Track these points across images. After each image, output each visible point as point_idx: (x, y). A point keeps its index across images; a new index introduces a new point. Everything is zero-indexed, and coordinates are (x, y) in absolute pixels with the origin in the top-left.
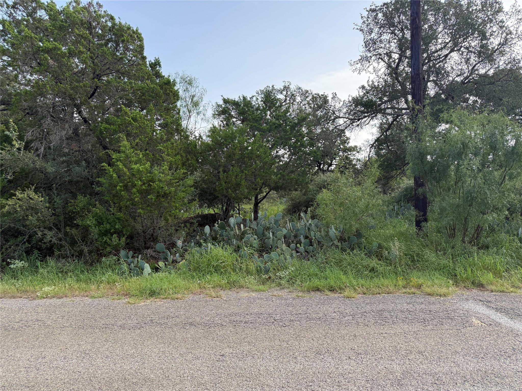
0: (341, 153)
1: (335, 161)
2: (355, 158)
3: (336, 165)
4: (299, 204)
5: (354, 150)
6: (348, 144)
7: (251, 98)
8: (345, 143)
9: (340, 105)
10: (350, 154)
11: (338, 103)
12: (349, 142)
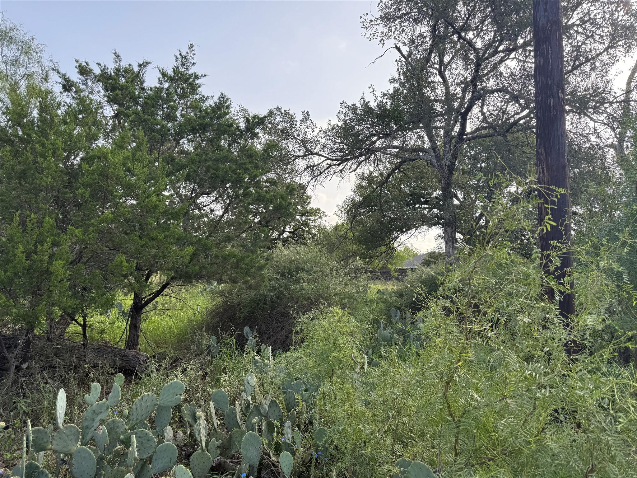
0: (298, 217)
1: (289, 226)
2: (316, 224)
3: (289, 232)
4: (238, 305)
5: (315, 215)
6: (308, 204)
7: (140, 65)
8: (305, 202)
9: (315, 133)
10: (310, 220)
11: (311, 129)
12: (309, 202)
